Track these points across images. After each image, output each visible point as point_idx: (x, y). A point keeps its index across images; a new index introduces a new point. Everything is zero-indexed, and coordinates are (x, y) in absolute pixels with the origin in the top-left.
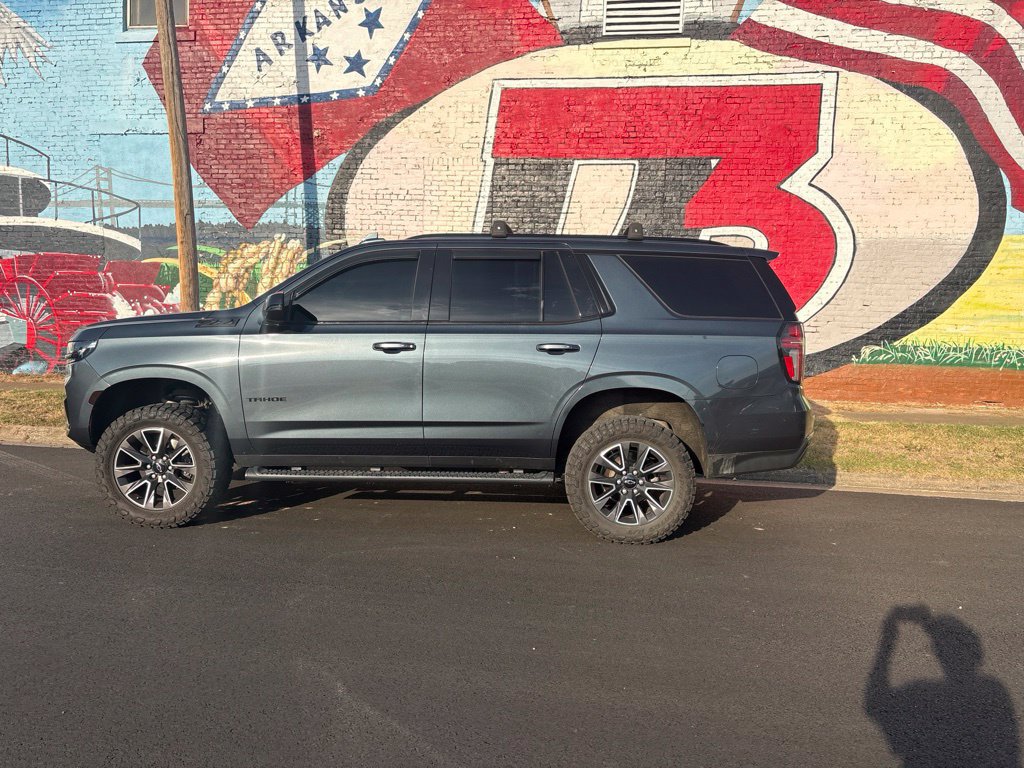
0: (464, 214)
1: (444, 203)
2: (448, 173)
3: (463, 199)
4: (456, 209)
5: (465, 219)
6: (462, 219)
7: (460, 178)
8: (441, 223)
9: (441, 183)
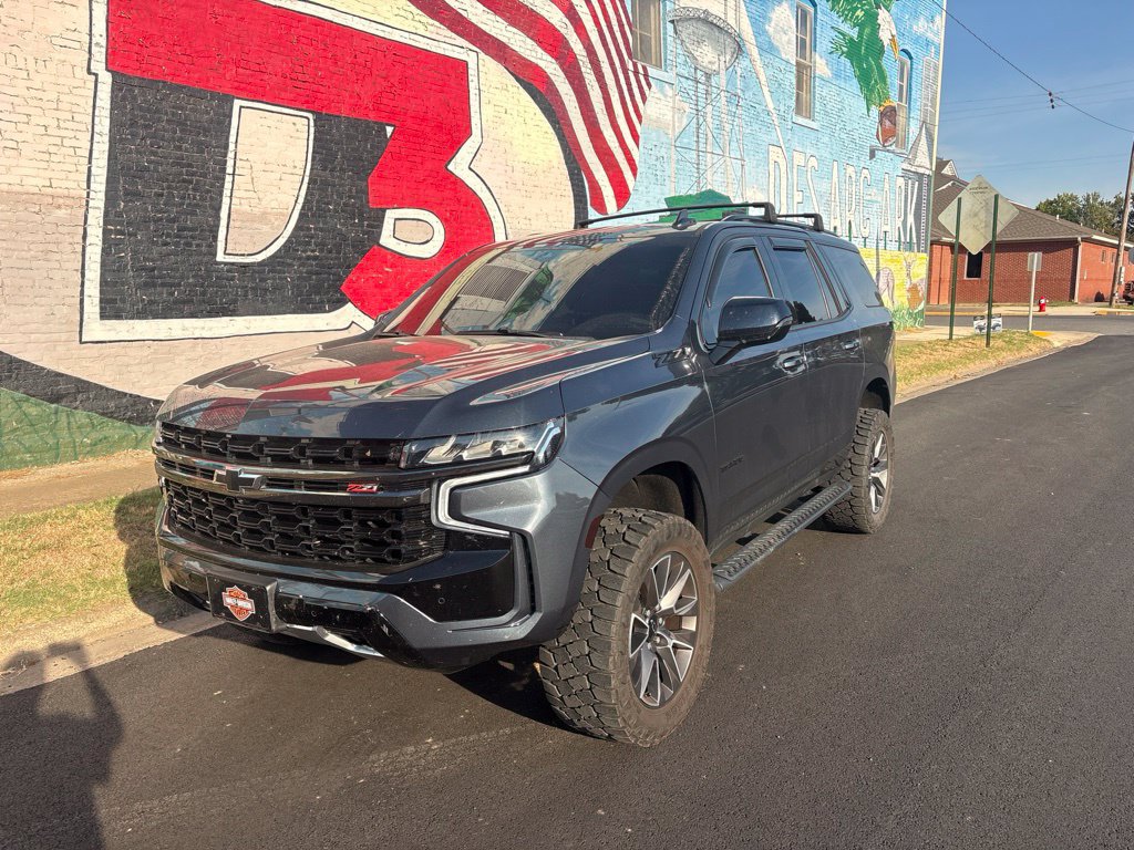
0: (68, 159)
1: (29, 137)
2: (29, 84)
3: (63, 133)
4: (53, 149)
5: (73, 168)
6: (65, 167)
7: (54, 96)
8: (28, 171)
9: (16, 100)
